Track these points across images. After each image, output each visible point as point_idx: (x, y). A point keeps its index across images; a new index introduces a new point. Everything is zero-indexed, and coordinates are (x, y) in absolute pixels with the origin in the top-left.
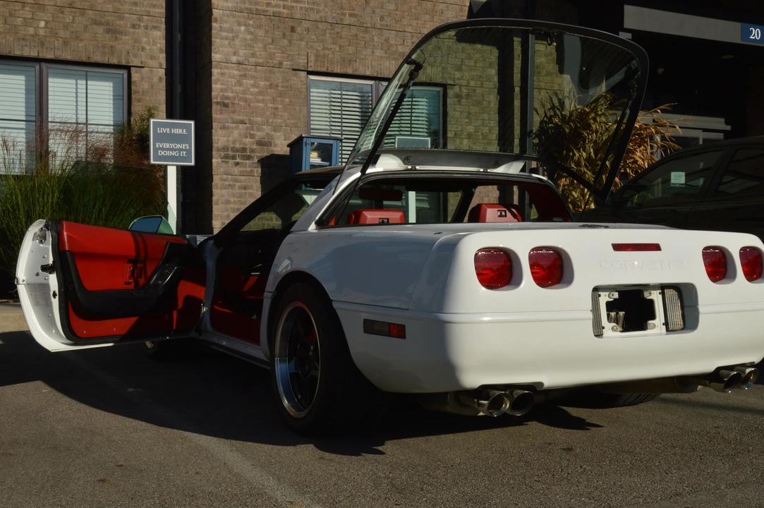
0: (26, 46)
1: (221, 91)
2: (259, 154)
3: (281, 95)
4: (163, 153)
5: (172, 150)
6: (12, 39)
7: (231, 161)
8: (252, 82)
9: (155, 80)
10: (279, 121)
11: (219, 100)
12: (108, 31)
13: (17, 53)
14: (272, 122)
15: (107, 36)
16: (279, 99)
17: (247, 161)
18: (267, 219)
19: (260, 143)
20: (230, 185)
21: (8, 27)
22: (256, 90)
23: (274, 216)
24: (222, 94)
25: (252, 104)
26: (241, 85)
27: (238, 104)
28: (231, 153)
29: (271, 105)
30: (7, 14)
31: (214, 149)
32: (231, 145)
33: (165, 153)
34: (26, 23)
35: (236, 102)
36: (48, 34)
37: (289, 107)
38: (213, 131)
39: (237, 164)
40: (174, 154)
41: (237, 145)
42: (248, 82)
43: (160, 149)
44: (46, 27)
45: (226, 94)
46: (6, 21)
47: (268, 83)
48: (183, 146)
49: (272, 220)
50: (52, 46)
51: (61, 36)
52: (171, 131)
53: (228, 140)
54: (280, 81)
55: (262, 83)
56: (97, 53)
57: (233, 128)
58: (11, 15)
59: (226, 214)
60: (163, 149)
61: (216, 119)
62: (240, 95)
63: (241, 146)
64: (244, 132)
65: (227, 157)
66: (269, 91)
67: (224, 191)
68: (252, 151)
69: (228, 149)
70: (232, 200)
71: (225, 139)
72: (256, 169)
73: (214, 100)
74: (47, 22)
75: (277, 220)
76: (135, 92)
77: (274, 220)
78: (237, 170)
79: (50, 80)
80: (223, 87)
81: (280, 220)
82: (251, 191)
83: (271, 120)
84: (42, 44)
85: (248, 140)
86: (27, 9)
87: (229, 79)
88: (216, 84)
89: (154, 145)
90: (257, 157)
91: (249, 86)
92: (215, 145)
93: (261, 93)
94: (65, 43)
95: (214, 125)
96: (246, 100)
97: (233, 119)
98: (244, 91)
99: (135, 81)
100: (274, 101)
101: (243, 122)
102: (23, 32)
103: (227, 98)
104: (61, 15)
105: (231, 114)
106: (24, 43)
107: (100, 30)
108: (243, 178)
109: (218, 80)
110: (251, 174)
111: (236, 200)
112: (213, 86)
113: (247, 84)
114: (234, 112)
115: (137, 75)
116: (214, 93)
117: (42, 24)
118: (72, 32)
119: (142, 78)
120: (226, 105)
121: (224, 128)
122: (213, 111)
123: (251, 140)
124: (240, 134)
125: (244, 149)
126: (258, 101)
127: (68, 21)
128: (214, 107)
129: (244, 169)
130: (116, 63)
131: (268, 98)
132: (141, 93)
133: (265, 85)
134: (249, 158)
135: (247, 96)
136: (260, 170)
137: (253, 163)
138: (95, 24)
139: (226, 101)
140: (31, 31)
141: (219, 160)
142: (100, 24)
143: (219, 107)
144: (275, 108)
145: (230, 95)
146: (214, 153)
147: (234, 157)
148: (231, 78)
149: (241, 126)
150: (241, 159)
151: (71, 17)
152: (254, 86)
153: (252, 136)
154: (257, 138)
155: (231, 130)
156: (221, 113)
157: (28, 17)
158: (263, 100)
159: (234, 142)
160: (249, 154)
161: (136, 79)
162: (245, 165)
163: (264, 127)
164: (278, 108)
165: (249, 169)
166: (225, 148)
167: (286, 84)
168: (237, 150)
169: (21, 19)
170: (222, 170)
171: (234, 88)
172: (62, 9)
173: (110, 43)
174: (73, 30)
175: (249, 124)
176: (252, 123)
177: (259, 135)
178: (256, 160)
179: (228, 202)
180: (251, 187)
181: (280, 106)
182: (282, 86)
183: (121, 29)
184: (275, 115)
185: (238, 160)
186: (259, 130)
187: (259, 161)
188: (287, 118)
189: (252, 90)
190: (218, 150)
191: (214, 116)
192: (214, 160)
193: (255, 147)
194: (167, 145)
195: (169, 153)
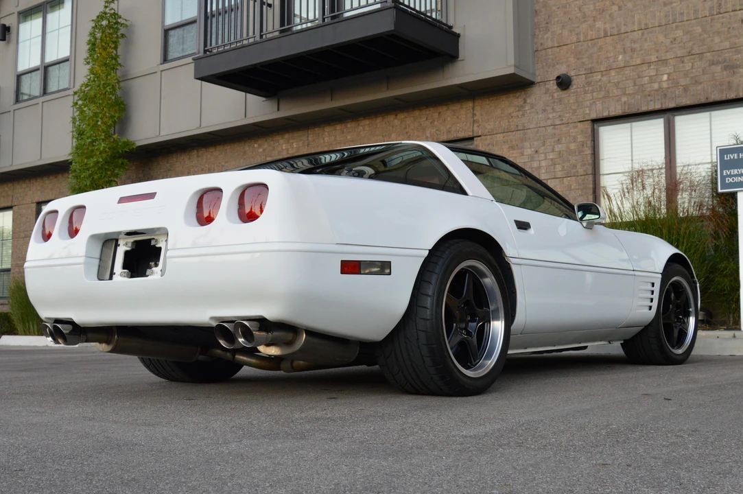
0: (651, 101)
4: (731, 180)
5: (740, 175)
6: (639, 97)
12: (726, 68)
13: (644, 109)
15: (725, 73)
21: (636, 87)
30: (636, 77)
33: (733, 180)
34: (651, 81)
36: (670, 85)
43: (727, 176)
44: (668, 79)
46: (635, 83)
50: (673, 96)
51: (682, 84)
52: (738, 156)
56: (715, 92)
58: (639, 77)
60: (730, 176)
74: (669, 74)
84: (665, 95)
86: (652, 67)
89: (722, 173)
94: (686, 89)
102: (649, 89)
104: (681, 65)
106: (649, 98)
107: (719, 68)
117: (665, 77)
118: (692, 78)
127: (687, 68)
130: (734, 98)
138: (713, 64)
140: (656, 86)
142: (718, 63)
151: (690, 64)
157: (652, 74)
169: (647, 78)
172: (682, 58)
173: (728, 79)
174: (692, 75)
183: (738, 63)
194: (735, 172)
195: (736, 179)
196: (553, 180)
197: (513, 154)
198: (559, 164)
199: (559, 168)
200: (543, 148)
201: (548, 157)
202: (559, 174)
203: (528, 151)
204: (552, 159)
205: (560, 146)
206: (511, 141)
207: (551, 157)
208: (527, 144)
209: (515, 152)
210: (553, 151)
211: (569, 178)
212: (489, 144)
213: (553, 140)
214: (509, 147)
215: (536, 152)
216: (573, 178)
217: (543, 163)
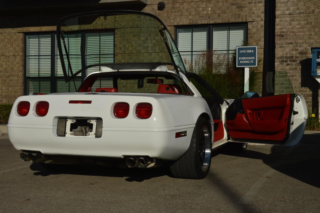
0: (203, 19)
1: (280, 29)
2: (300, 59)
3: (313, 27)
4: (242, 62)
5: (247, 60)
6: (197, 17)
7: (285, 63)
8: (297, 23)
9: (259, 27)
10: (312, 41)
11: (279, 34)
12: (238, 7)
13: (199, 23)
14: (308, 42)
15: (237, 9)
16: (312, 29)
17: (294, 63)
18: (304, 91)
19: (301, 53)
20: (284, 76)
21: (196, 12)
22: (299, 26)
23: (308, 90)
24: (280, 30)
25: (297, 34)
26: (290, 24)
27: (289, 35)
28: (285, 59)
29: (308, 33)
30: (196, 7)
31: (276, 58)
32: (285, 55)
33: (243, 62)
34: (204, 9)
35: (288, 33)
36: (212, 13)
37: (318, 33)
38: (276, 49)
39: (288, 64)
40: (247, 62)
41: (288, 55)
42: (295, 23)
44: (211, 10)
45: (282, 30)
46: (196, 10)
47: (306, 22)
48: (252, 58)
49: (307, 92)
50: (213, 18)
51: (218, 13)
52: (246, 51)
53: (283, 53)
54: (313, 20)
55: (302, 23)
56: (233, 18)
57: (286, 47)
58: (198, 7)
59: (281, 90)
60: (242, 60)
61: (277, 43)
62: (290, 30)
63: (290, 56)
64: (292, 48)
65: (282, 61)
66: (307, 26)
67: (281, 79)
68: (297, 57)
69: (283, 57)
70: (285, 83)
71: (282, 52)
72: (298, 67)
73: (276, 34)
74: (212, 8)
75: (309, 91)
76: (250, 34)
77: (308, 92)
78: (288, 68)
79: (214, 32)
80: (281, 27)
81: (311, 91)
82: (295, 78)
83: (307, 41)
84: (209, 17)
85: (294, 52)
86: (204, 3)
87: (285, 23)
88: (277, 26)
89: (238, 58)
90: (299, 60)
91: (295, 25)
92: (276, 56)
93: (302, 28)
94: (219, 16)
95: (276, 46)
96: (293, 32)
97: (286, 42)
98: (292, 28)
99: (250, 29)
100: (310, 30)
101: (291, 43)
102: (202, 14)
103: (283, 32)
104: (218, 4)
105: (285, 40)
106: (202, 18)
107: (234, 7)
108: (291, 71)
109: (278, 24)
110: (296, 69)
111: (287, 83)
112: (276, 27)
113: (294, 24)
114: (287, 39)
115: (250, 25)
116: (276, 31)
117: (210, 9)
118: (222, 10)
119: (253, 27)
120: (282, 36)
121: (281, 47)
122: (276, 40)
123: (296, 52)
124: (290, 50)
125: (292, 57)
126: (300, 32)
127: (220, 6)
128: (276, 38)
129: (292, 67)
130: (241, 21)
131: (306, 29)
132: (252, 34)
133: (305, 23)
134: (294, 61)
135: (294, 30)
136: (300, 67)
137: (297, 63)
138: (232, 5)
139: (282, 34)
140: (205, 12)
141: (279, 63)
142: (234, 4)
143: (279, 37)
144: (310, 34)
145: (285, 30)
146: (276, 60)
147: (286, 61)
148: (286, 22)
149: (290, 45)
150: (290, 62)
151: (222, 4)
152: (298, 24)
153: (296, 50)
154: (299, 51)
155: (285, 48)
156: (280, 40)
157: (204, 7)
158: (303, 31)
159: (287, 54)
160: (294, 59)
161: (250, 28)
162: (292, 65)
163: (304, 45)
164: (312, 34)
165: (294, 67)
166: (282, 57)
167: (317, 21)
168: (288, 58)
169: (201, 8)
170: (280, 68)
171: (287, 27)
173: (238, 13)
174: (222, 9)
175: (295, 44)
176: (296, 43)
177: (300, 49)
178: (298, 62)
179: (283, 84)
180: (296, 76)
181: (313, 33)
182: (314, 23)
183: (243, 5)
184: (310, 38)
185: (289, 62)
186: (300, 47)
187: (300, 63)
188: (317, 39)
189: (297, 26)
190: (278, 58)
191: (276, 42)
192: (276, 63)
193: (298, 55)
194: (244, 58)
195: (245, 62)
196: (154, 53)
197: (135, 39)
198: (158, 46)
199: (157, 48)
200: (150, 37)
201: (152, 42)
202: (157, 51)
203: (143, 38)
204: (154, 43)
205: (158, 37)
206: (134, 33)
207: (154, 42)
208: (142, 35)
209: (136, 38)
210: (155, 39)
211: (162, 53)
212: (123, 33)
213: (155, 34)
214: (133, 36)
215: (147, 39)
216: (164, 53)
217: (150, 45)
